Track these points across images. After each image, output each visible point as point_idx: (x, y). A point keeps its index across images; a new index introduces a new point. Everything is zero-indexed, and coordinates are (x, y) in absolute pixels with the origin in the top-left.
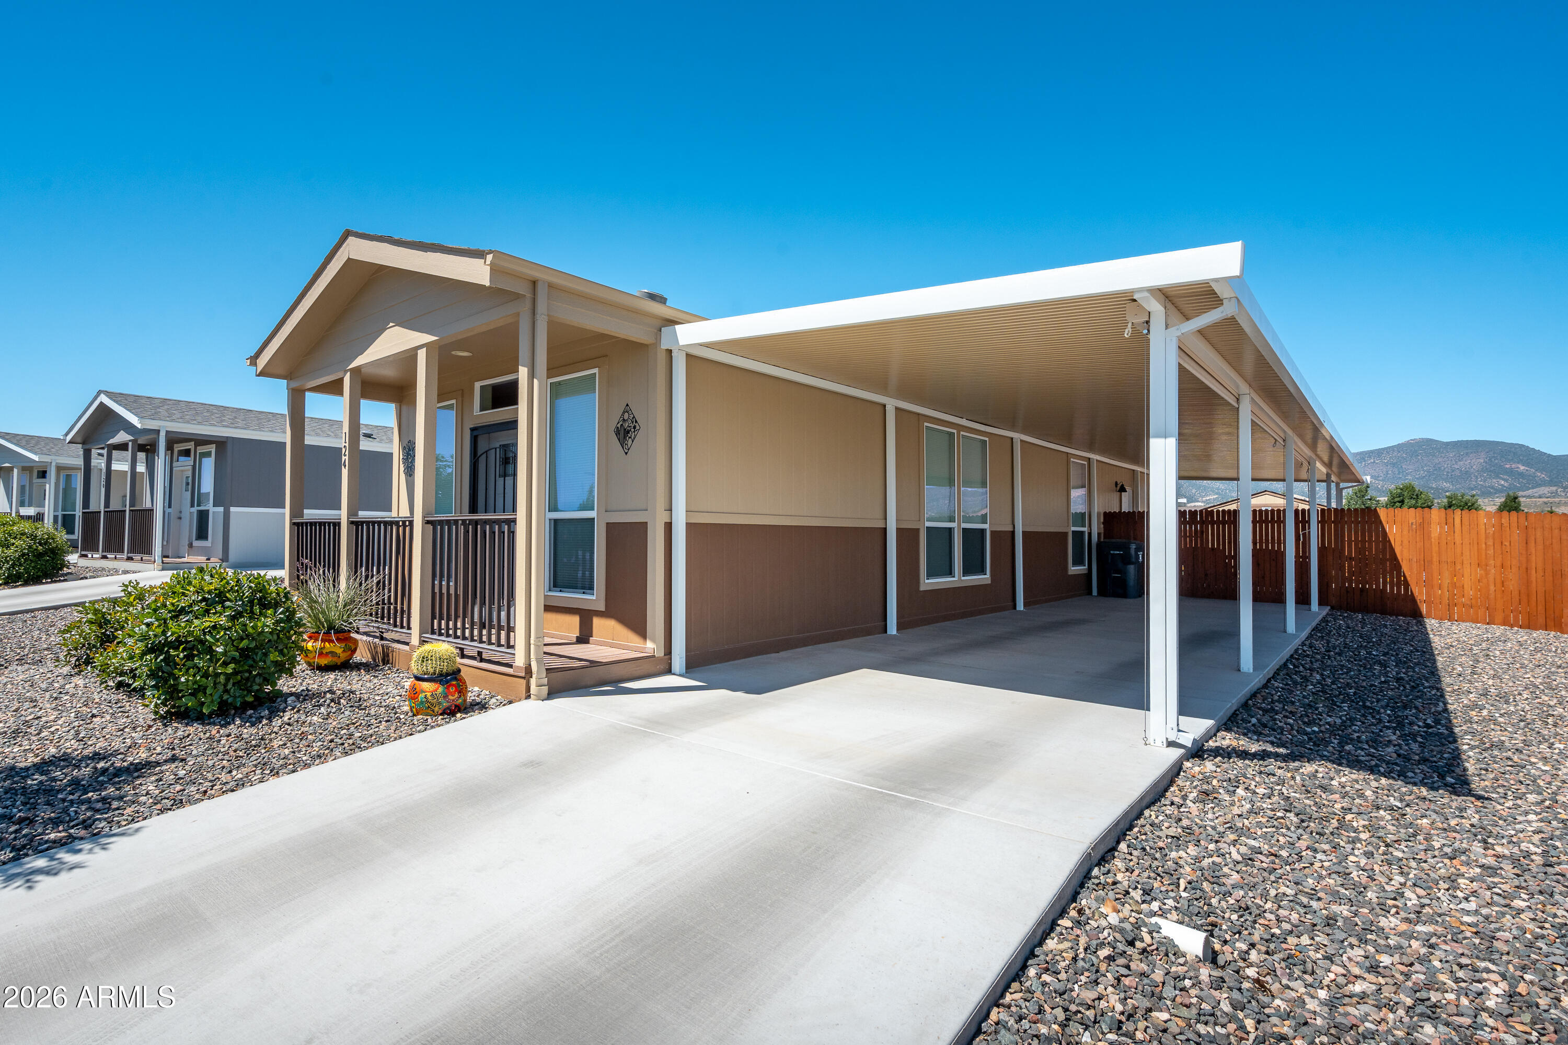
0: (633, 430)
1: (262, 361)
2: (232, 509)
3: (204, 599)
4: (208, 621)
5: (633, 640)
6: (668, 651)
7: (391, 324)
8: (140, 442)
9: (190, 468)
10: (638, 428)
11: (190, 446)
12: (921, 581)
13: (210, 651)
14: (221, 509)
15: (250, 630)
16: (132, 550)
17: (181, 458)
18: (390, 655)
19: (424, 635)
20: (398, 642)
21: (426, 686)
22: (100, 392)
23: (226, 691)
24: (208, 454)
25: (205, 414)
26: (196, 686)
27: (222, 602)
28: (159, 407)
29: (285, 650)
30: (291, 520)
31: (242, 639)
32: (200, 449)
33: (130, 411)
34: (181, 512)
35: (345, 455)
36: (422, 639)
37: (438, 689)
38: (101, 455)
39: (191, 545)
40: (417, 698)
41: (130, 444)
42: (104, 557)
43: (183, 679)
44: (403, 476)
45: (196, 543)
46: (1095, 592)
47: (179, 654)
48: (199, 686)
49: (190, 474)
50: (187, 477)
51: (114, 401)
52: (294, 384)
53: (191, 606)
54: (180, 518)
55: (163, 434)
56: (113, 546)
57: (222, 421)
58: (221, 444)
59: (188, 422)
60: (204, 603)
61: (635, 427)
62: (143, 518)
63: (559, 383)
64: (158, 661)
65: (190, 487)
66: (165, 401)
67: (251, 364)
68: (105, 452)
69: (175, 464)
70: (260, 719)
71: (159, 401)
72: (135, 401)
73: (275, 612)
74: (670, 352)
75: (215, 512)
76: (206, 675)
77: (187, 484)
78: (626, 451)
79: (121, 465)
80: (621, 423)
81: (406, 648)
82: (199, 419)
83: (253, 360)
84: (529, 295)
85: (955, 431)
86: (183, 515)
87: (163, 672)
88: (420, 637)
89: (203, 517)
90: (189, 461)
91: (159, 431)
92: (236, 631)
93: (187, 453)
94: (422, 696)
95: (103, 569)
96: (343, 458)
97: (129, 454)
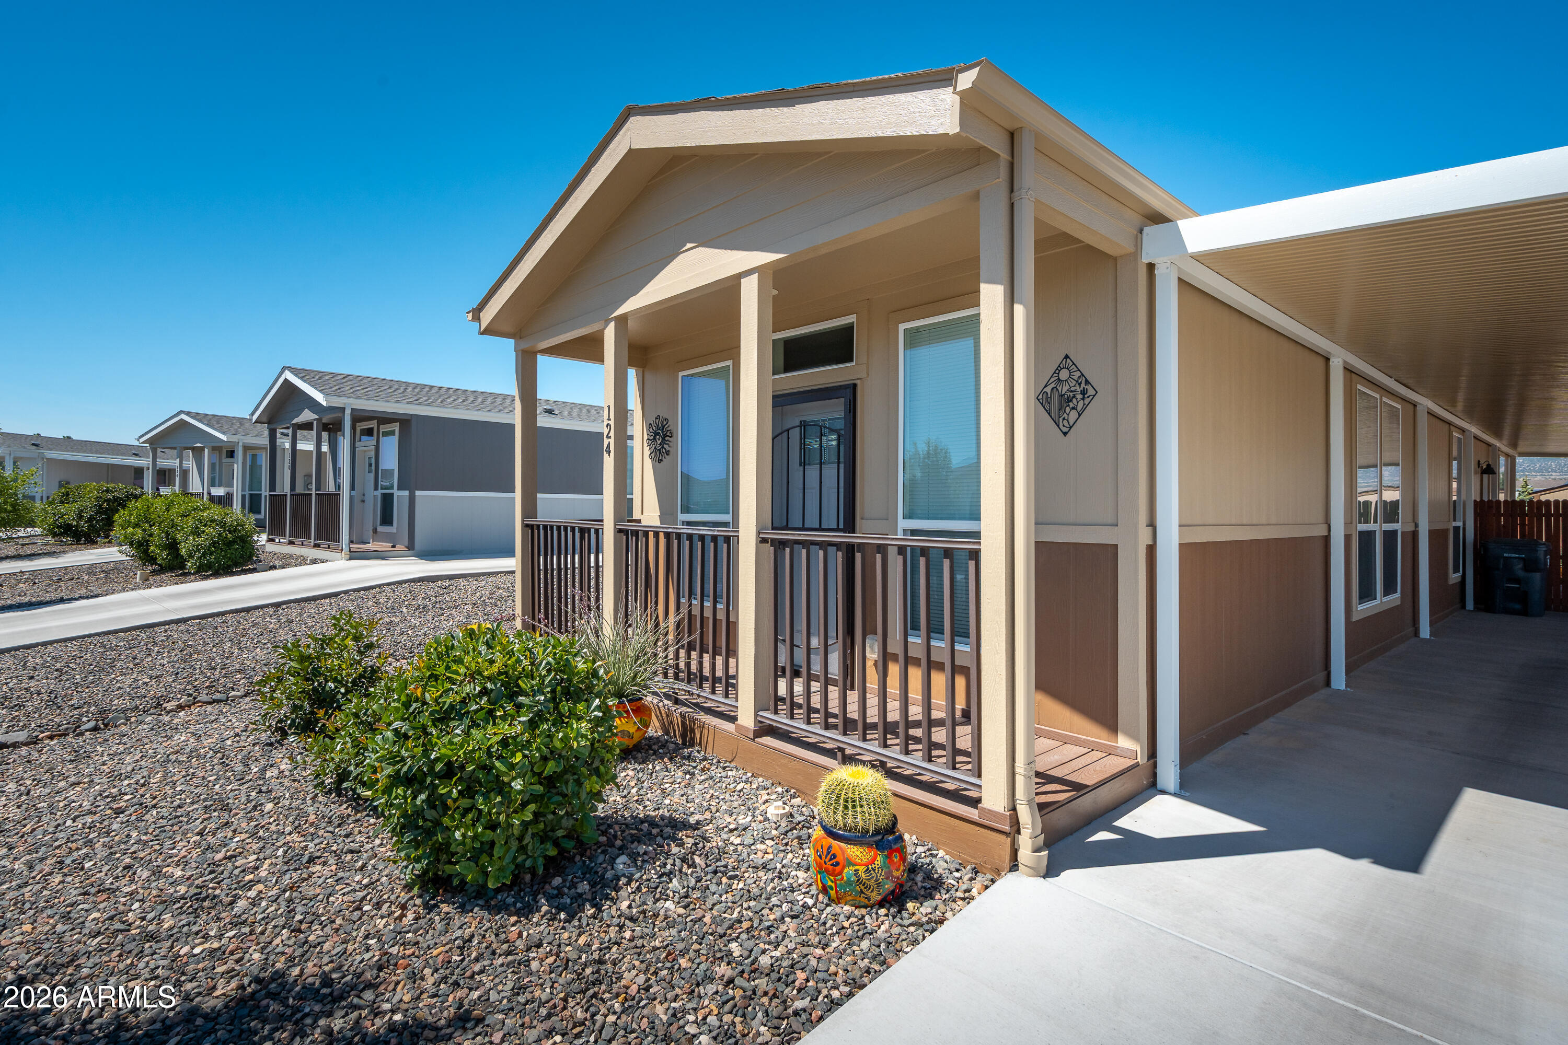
0: (1079, 396)
1: (488, 315)
2: (418, 493)
3: (484, 692)
4: (493, 734)
5: (1094, 733)
6: (1153, 754)
7: (689, 245)
8: (324, 421)
9: (373, 448)
10: (1091, 392)
11: (373, 424)
12: (1354, 609)
13: (502, 788)
14: (406, 493)
15: (558, 745)
16: (318, 537)
17: (363, 438)
18: (697, 732)
19: (760, 713)
20: (709, 711)
21: (855, 852)
22: (284, 369)
23: (522, 849)
24: (392, 433)
25: (388, 390)
26: (477, 845)
27: (512, 696)
28: (342, 384)
29: (601, 767)
30: (523, 521)
31: (545, 759)
32: (384, 428)
33: (315, 388)
34: (364, 495)
35: (608, 437)
36: (759, 719)
37: (875, 859)
38: (286, 435)
39: (375, 531)
40: (841, 873)
41: (315, 423)
42: (291, 543)
43: (458, 835)
44: (648, 463)
45: (381, 529)
46: (1470, 605)
47: (450, 792)
48: (482, 843)
49: (373, 454)
50: (370, 458)
51: (299, 377)
52: (525, 345)
53: (464, 702)
54: (363, 501)
55: (348, 412)
56: (300, 532)
57: (406, 397)
58: (405, 422)
59: (372, 399)
60: (485, 699)
61: (1084, 393)
62: (330, 502)
63: (917, 329)
64: (418, 802)
65: (373, 468)
66: (347, 376)
67: (474, 319)
68: (290, 431)
69: (357, 444)
70: (579, 901)
71: (342, 377)
72: (319, 378)
73: (589, 707)
74: (1151, 267)
75: (400, 495)
76: (493, 826)
77: (370, 465)
78: (1065, 430)
79: (306, 445)
80: (1053, 385)
81: (729, 727)
82: (383, 395)
83: (476, 313)
84: (1004, 156)
85: (1377, 396)
86: (366, 498)
87: (425, 820)
88: (756, 715)
89: (387, 500)
90: (372, 441)
91: (344, 408)
92: (538, 749)
93: (369, 432)
94: (848, 872)
95: (291, 556)
96: (606, 441)
97: (314, 433)
